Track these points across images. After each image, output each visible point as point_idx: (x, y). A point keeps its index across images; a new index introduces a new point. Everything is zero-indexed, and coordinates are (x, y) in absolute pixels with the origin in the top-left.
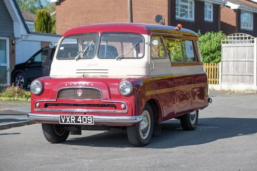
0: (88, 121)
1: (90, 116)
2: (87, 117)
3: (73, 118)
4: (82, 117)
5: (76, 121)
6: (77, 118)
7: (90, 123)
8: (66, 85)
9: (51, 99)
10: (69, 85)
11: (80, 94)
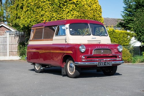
1: (110, 62)
4: (107, 62)
5: (105, 65)
6: (105, 63)
7: (110, 65)
8: (96, 47)
9: (90, 54)
10: (98, 47)
11: (102, 51)
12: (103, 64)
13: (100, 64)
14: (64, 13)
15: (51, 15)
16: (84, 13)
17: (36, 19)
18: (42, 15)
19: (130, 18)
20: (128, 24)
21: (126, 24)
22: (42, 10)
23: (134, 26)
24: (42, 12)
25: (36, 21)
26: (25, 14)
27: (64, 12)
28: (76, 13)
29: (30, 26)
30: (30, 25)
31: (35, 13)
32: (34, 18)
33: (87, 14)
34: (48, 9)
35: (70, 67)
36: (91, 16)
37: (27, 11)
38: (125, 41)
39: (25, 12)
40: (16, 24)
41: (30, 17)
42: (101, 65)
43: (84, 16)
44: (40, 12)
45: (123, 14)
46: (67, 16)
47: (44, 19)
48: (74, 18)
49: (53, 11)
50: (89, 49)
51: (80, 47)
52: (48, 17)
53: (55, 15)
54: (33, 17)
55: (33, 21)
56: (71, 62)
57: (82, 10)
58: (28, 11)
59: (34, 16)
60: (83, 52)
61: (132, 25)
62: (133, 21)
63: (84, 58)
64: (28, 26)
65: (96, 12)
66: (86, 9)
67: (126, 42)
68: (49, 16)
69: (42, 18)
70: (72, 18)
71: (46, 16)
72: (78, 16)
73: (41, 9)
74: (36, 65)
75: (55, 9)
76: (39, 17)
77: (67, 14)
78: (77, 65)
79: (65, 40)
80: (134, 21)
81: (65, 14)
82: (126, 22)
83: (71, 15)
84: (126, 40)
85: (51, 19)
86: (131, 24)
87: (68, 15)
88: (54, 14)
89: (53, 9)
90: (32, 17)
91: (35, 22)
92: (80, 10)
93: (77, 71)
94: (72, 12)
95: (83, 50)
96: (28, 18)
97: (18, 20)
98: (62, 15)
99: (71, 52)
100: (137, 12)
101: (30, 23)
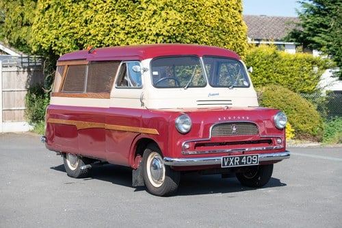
0: (252, 160)
1: (255, 156)
2: (252, 156)
3: (237, 159)
4: (246, 157)
5: (240, 163)
6: (241, 158)
7: (254, 164)
8: (219, 119)
9: (203, 137)
10: (222, 119)
11: (234, 129)
12: (236, 161)
13: (229, 162)
14: (143, 16)
15: (110, 20)
16: (195, 15)
17: (72, 31)
18: (86, 22)
19: (319, 19)
20: (313, 36)
21: (309, 35)
22: (87, 7)
23: (329, 41)
24: (86, 14)
25: (71, 37)
26: (41, 16)
27: (144, 12)
28: (173, 15)
29: (56, 48)
30: (55, 45)
31: (68, 16)
32: (65, 28)
33: (204, 18)
34: (101, 6)
35: (153, 168)
36: (213, 21)
37: (47, 9)
38: (305, 80)
39: (43, 13)
40: (19, 39)
41: (54, 24)
42: (232, 165)
43: (195, 23)
44: (81, 13)
45: (302, 8)
46: (150, 23)
47: (91, 31)
48: (169, 28)
49: (115, 11)
50: (200, 124)
51: (178, 120)
52: (102, 25)
53: (119, 20)
54: (64, 25)
55: (64, 36)
56: (156, 155)
57: (191, 7)
58: (50, 10)
59: (66, 22)
60: (184, 131)
61: (323, 38)
62: (326, 27)
63: (187, 146)
64: (51, 47)
65: (227, 11)
66: (200, 5)
67: (307, 83)
68: (104, 23)
69: (86, 28)
70: (164, 27)
71: (96, 23)
72: (181, 23)
73: (83, 6)
74: (70, 156)
75: (120, 6)
76: (78, 25)
77: (150, 18)
78: (169, 166)
79: (141, 99)
80: (330, 27)
81: (147, 18)
82: (310, 29)
83: (161, 21)
84: (310, 79)
85: (110, 30)
86: (323, 36)
87: (153, 21)
88: (119, 18)
89: (115, 4)
90: (60, 26)
91: (68, 38)
92: (186, 7)
93: (169, 178)
94: (163, 13)
95: (185, 127)
96: (51, 26)
97: (25, 29)
98: (137, 21)
99: (155, 132)
100: (339, 5)
101: (56, 40)
